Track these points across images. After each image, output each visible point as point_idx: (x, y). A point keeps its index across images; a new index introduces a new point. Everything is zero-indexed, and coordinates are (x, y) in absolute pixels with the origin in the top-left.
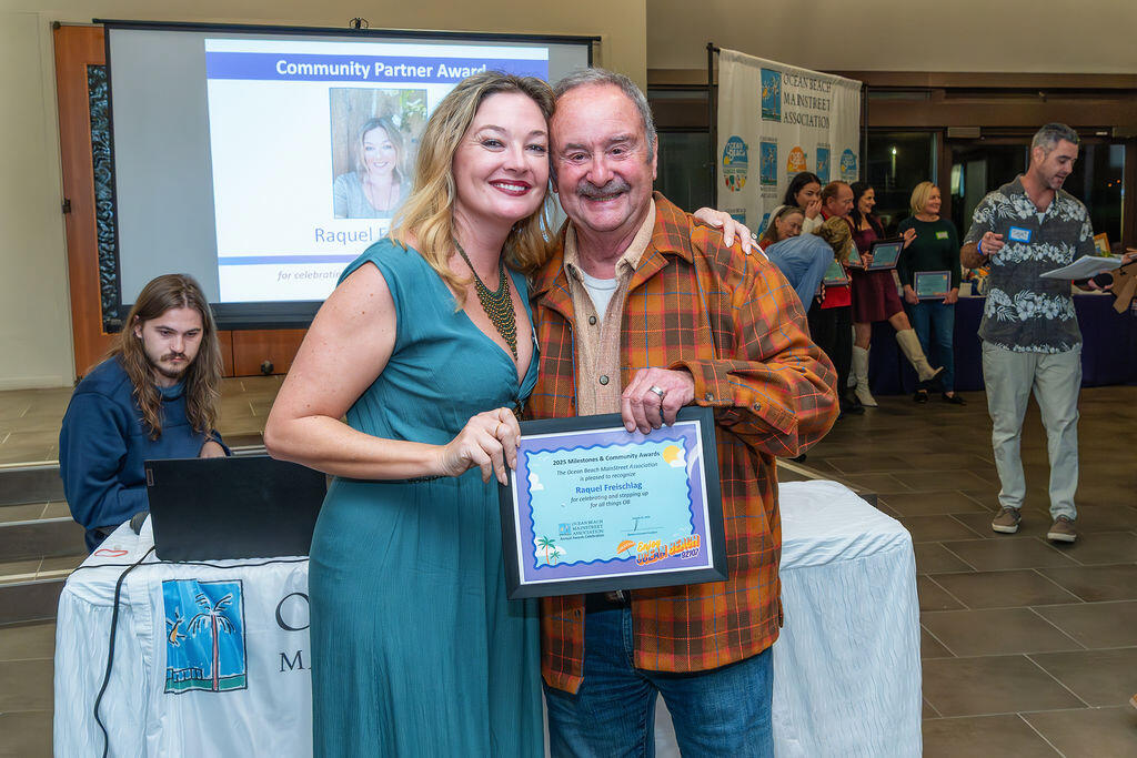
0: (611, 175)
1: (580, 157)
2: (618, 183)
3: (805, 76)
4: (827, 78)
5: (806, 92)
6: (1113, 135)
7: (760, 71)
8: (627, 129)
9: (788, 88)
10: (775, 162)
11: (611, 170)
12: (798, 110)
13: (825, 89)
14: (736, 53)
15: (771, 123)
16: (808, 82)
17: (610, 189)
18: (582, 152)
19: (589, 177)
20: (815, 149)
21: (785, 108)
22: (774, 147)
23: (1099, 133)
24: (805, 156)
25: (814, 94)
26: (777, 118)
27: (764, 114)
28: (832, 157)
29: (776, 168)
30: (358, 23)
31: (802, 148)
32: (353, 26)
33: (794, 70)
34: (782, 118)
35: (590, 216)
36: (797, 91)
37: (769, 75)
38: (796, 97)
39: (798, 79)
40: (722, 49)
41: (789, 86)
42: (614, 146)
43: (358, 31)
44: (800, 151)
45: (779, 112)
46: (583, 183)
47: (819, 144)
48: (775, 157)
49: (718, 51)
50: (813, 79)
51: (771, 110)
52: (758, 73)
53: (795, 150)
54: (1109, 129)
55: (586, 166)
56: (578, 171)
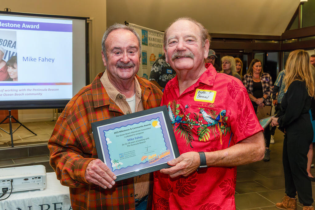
0: (129, 60)
1: (118, 53)
2: (131, 63)
3: (155, 32)
4: (162, 33)
5: (156, 37)
6: (244, 52)
7: (141, 30)
8: (135, 44)
9: (150, 36)
10: (146, 58)
11: (129, 58)
12: (153, 42)
13: (161, 36)
14: (134, 25)
15: (145, 46)
16: (156, 34)
17: (128, 65)
18: (119, 51)
19: (122, 60)
20: (158, 54)
21: (149, 42)
22: (146, 53)
23: (240, 51)
24: (155, 56)
25: (158, 38)
26: (147, 45)
27: (143, 43)
29: (146, 59)
30: (7, 10)
31: (154, 54)
32: (6, 10)
33: (152, 31)
34: (148, 45)
36: (153, 37)
37: (144, 32)
38: (152, 39)
39: (153, 33)
40: (129, 23)
41: (150, 35)
42: (131, 50)
43: (7, 12)
44: (154, 55)
45: (147, 43)
46: (119, 62)
47: (159, 53)
48: (146, 56)
49: (128, 24)
50: (158, 33)
51: (145, 42)
52: (140, 31)
53: (152, 54)
54: (243, 51)
55: (120, 56)
56: (116, 58)
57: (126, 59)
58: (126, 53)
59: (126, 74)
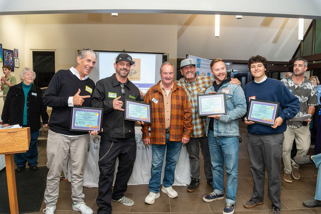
3: (206, 60)
5: (205, 63)
7: (196, 59)
8: (172, 71)
9: (202, 62)
11: (170, 76)
12: (204, 66)
14: (192, 56)
15: (198, 68)
17: (169, 79)
18: (166, 73)
21: (201, 66)
25: (207, 63)
28: (211, 74)
31: (204, 73)
33: (203, 59)
34: (201, 67)
35: (166, 82)
37: (198, 60)
38: (203, 64)
39: (204, 61)
40: (189, 55)
42: (170, 73)
47: (208, 72)
48: (199, 74)
51: (198, 66)
55: (167, 75)
56: (165, 76)
57: (168, 77)
58: (168, 74)
59: (168, 82)
